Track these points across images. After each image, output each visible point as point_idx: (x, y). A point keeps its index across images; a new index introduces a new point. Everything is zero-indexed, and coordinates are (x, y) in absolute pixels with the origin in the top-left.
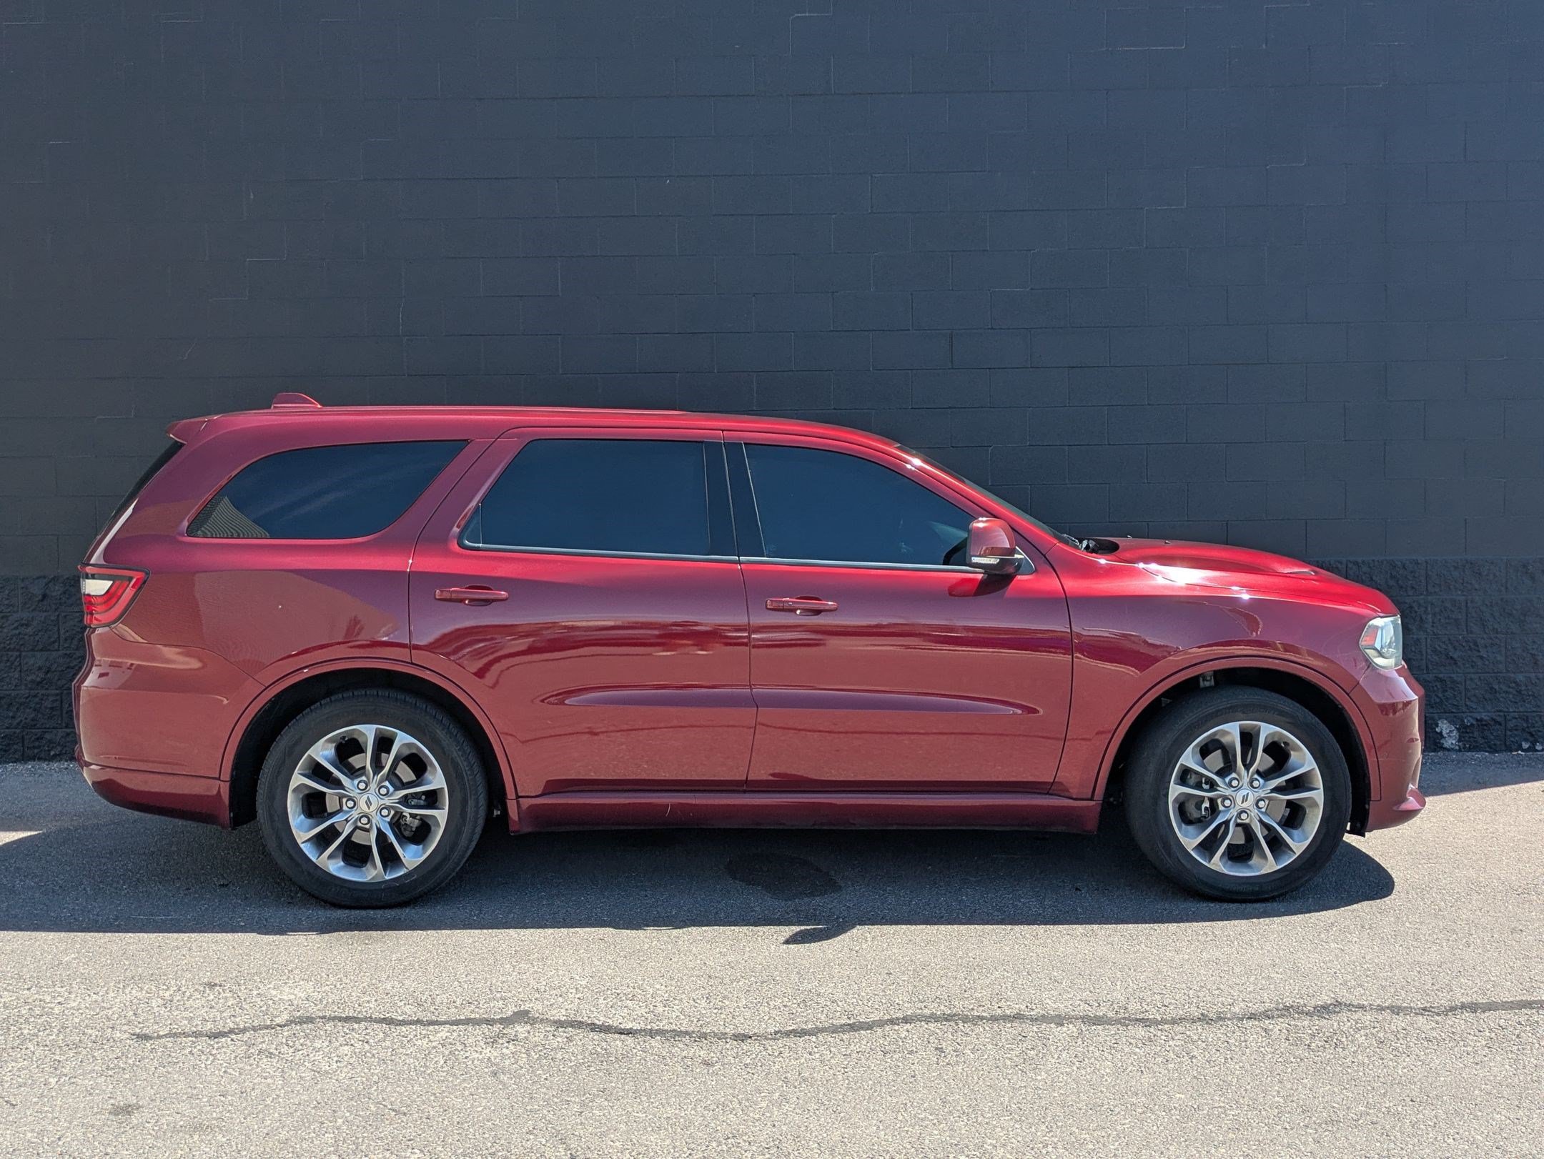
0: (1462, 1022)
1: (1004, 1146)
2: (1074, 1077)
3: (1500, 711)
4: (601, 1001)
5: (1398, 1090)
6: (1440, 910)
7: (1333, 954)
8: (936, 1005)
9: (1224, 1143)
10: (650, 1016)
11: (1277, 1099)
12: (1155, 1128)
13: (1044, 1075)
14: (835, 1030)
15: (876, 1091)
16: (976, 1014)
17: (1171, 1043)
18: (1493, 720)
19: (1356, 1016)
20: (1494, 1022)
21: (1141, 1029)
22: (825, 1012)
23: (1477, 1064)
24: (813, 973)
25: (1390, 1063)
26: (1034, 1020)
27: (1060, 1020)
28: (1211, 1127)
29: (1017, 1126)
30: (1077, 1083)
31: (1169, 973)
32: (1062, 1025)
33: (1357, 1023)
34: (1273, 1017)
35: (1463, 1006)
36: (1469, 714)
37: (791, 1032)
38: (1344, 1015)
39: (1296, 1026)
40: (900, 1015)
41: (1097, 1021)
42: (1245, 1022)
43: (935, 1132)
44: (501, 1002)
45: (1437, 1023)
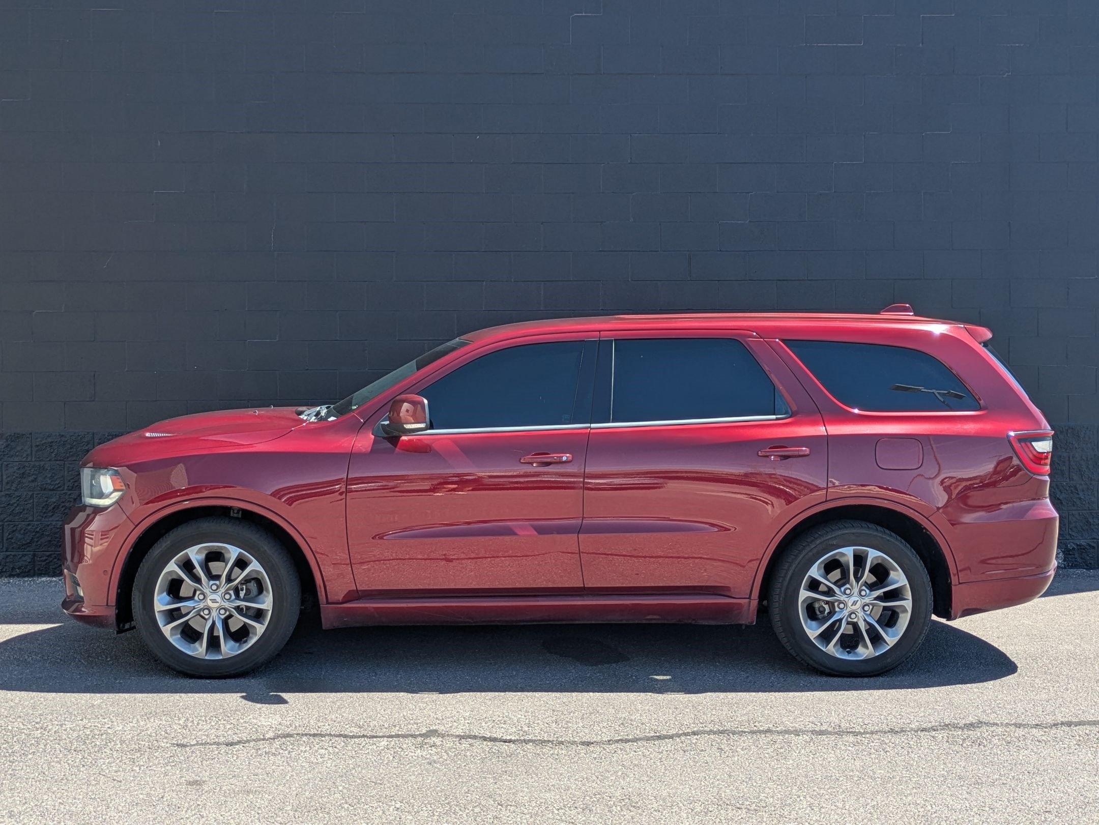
0: (1061, 732)
1: (773, 797)
2: (811, 762)
3: (1094, 539)
4: (483, 724)
5: (1020, 767)
6: (1048, 669)
7: (976, 695)
8: (713, 725)
9: (911, 794)
10: (521, 733)
11: (942, 772)
12: (867, 787)
13: (791, 762)
14: (648, 739)
15: (684, 771)
16: (740, 730)
17: (872, 744)
18: (1090, 545)
19: (992, 729)
20: (1082, 732)
21: (851, 737)
22: (639, 729)
23: (1070, 753)
24: (624, 708)
25: (1015, 753)
26: (779, 733)
27: (797, 733)
28: (902, 786)
29: (778, 787)
30: (813, 765)
31: (866, 707)
32: (799, 735)
33: (993, 732)
34: (937, 730)
35: (1062, 723)
36: (1072, 541)
37: (619, 740)
38: (984, 728)
39: (953, 734)
40: (689, 730)
41: (821, 733)
42: (919, 732)
43: (727, 791)
44: (415, 725)
45: (1045, 732)
